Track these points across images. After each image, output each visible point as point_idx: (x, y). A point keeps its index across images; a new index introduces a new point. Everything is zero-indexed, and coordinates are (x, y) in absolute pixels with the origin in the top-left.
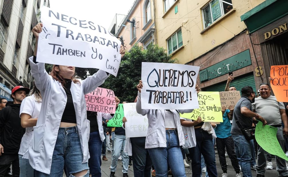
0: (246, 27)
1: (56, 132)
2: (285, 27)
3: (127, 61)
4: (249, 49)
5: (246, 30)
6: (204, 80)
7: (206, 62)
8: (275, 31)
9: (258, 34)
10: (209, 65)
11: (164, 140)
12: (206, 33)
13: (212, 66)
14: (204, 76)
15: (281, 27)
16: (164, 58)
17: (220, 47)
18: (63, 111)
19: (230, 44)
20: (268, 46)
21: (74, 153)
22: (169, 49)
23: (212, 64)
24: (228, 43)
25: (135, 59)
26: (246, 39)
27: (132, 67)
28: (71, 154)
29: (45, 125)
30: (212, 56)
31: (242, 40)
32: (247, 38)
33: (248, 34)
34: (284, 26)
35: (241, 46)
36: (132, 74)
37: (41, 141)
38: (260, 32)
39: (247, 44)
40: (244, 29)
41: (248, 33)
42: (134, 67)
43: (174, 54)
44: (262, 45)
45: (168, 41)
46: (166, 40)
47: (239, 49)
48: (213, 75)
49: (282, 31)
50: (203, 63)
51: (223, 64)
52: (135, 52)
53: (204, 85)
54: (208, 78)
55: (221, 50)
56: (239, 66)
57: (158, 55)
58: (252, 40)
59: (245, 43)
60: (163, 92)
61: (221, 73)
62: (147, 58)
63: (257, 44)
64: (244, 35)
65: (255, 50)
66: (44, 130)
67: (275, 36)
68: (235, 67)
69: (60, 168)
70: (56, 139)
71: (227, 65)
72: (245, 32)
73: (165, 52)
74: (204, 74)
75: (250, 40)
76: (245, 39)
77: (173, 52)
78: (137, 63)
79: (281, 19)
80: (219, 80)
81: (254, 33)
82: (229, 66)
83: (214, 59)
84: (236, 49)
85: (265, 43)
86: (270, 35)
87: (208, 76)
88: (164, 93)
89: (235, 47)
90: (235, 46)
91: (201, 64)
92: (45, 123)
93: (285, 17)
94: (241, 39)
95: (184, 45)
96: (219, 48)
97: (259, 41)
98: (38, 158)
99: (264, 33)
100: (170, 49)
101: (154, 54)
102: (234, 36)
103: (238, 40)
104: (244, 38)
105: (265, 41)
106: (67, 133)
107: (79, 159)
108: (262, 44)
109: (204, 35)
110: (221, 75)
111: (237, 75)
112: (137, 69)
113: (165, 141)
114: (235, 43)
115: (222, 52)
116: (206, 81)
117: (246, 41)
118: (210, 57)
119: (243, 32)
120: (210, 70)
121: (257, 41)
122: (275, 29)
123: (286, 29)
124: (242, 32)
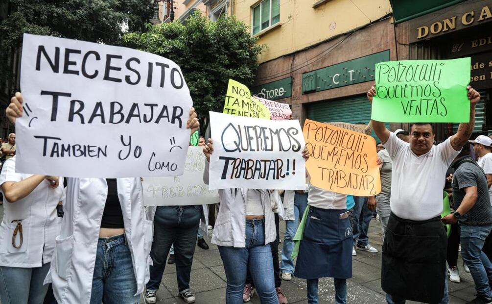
0: (391, 11)
1: (94, 249)
2: (452, 23)
3: (178, 41)
4: (390, 50)
5: (390, 15)
6: (308, 89)
7: (315, 59)
8: (436, 26)
9: (409, 26)
10: (320, 66)
11: (242, 236)
12: (322, 7)
13: (324, 69)
14: (310, 84)
15: (447, 21)
16: (245, 42)
17: (344, 37)
18: (102, 213)
19: (360, 35)
20: (420, 50)
21: (119, 278)
22: (254, 25)
23: (326, 64)
24: (358, 32)
25: (193, 40)
26: (387, 30)
27: (187, 53)
28: (115, 279)
29: (72, 237)
30: (327, 52)
31: (382, 32)
32: (389, 30)
33: (392, 24)
34: (451, 21)
35: (378, 43)
36: (186, 66)
37: (68, 263)
38: (413, 22)
39: (389, 40)
40: (388, 13)
41: (393, 22)
42: (191, 54)
43: (262, 36)
44: (411, 47)
45: (254, 9)
46: (251, 7)
47: (373, 47)
48: (325, 84)
49: (447, 29)
50: (310, 60)
51: (344, 69)
52: (193, 25)
53: (308, 99)
54: (316, 88)
55: (344, 42)
56: (370, 76)
57: (235, 34)
58: (397, 34)
59: (385, 37)
60: (248, 161)
61: (338, 83)
62: (214, 40)
63: (404, 43)
64: (386, 24)
65: (399, 53)
66: (73, 247)
67: (435, 36)
68: (362, 76)
69: (97, 299)
70: (95, 259)
71: (351, 72)
72: (389, 19)
73: (248, 31)
74: (311, 80)
75: (394, 34)
76: (385, 32)
77: (261, 31)
78: (197, 47)
79: (448, 8)
80: (334, 94)
81: (402, 24)
82: (353, 73)
83: (329, 56)
84: (369, 45)
85: (416, 44)
86: (426, 33)
87: (316, 84)
88: (250, 162)
89: (366, 42)
90: (368, 41)
91: (307, 61)
92: (74, 234)
93: (456, 5)
94: (380, 29)
95: (281, 22)
96: (341, 39)
97: (407, 40)
98: (64, 290)
99: (419, 27)
100: (257, 25)
101: (228, 33)
102: (369, 22)
103: (375, 30)
104: (385, 30)
105: (418, 40)
106: (109, 248)
107: (127, 287)
108: (412, 45)
109: (319, 10)
110: (338, 87)
111: (364, 90)
112: (195, 57)
113: (243, 238)
114: (369, 36)
115: (344, 46)
116: (313, 92)
117: (387, 33)
118: (323, 52)
119: (386, 18)
120: (321, 74)
121: (405, 39)
122: (438, 23)
123: (454, 27)
124: (384, 17)
